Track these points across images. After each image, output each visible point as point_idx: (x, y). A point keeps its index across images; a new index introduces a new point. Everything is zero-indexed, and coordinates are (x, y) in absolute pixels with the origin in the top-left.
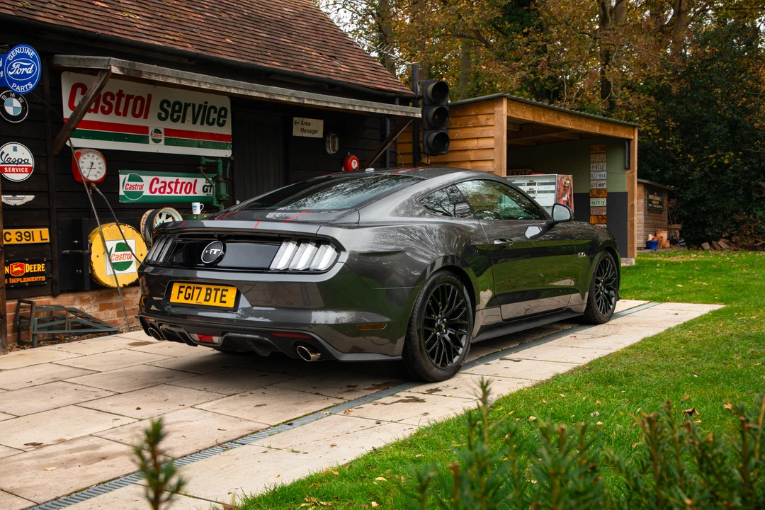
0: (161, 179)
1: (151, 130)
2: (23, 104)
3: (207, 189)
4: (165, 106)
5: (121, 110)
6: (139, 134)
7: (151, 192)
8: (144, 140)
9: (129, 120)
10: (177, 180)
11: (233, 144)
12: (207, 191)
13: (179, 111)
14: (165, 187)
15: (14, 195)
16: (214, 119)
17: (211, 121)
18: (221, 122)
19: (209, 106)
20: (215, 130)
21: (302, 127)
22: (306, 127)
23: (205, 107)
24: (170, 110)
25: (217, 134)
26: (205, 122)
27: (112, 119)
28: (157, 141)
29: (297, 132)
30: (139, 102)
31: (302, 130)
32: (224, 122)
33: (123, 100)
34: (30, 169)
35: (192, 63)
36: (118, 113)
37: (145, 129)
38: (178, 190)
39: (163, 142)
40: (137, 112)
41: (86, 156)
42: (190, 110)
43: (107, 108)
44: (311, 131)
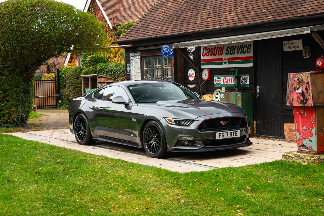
0: (227, 78)
1: (223, 59)
2: (193, 57)
3: (243, 81)
5: (215, 54)
6: (220, 61)
7: (224, 83)
8: (221, 64)
9: (217, 57)
10: (232, 78)
11: (253, 60)
12: (243, 82)
13: (233, 50)
14: (228, 81)
15: (192, 85)
16: (246, 51)
17: (244, 51)
18: (248, 51)
19: (244, 45)
20: (246, 55)
21: (289, 46)
22: (291, 46)
23: (243, 46)
24: (230, 50)
25: (247, 57)
26: (242, 53)
27: (212, 57)
28: (225, 63)
29: (286, 49)
30: (220, 49)
31: (289, 48)
32: (250, 51)
33: (216, 49)
34: (194, 77)
36: (214, 55)
37: (221, 59)
38: (232, 82)
39: (227, 63)
40: (219, 53)
41: (205, 71)
42: (236, 49)
43: (211, 54)
44: (294, 47)
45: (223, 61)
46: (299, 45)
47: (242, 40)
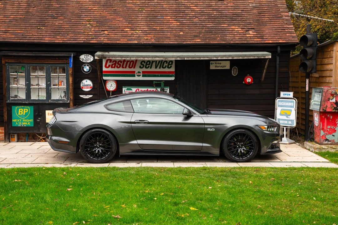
0: (140, 89)
1: (136, 72)
2: (90, 68)
4: (143, 63)
5: (124, 66)
6: (132, 74)
8: (134, 76)
9: (128, 69)
10: (147, 89)
11: (175, 75)
13: (149, 64)
15: (86, 95)
16: (166, 66)
17: (164, 67)
18: (169, 67)
20: (167, 70)
21: (216, 65)
22: (218, 65)
23: (162, 62)
24: (145, 64)
25: (167, 72)
26: (161, 67)
27: (121, 69)
28: (139, 76)
29: (212, 67)
30: (132, 63)
31: (216, 67)
32: (171, 66)
33: (125, 63)
34: (91, 87)
36: (123, 67)
37: (134, 72)
39: (141, 76)
40: (131, 66)
41: (109, 82)
42: (154, 64)
43: (119, 66)
44: (221, 67)
45: (136, 74)
46: (225, 65)
47: (198, 58)
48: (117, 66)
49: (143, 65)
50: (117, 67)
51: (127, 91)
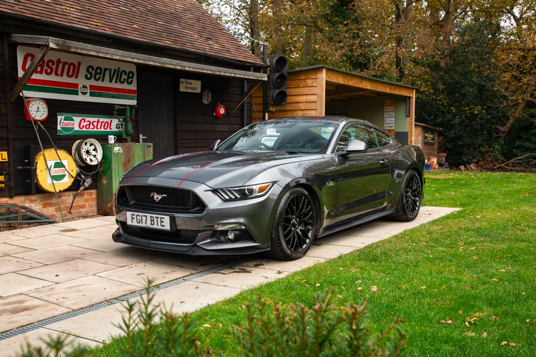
0: (87, 119)
1: (80, 86)
3: (119, 127)
4: (90, 70)
5: (59, 72)
6: (72, 89)
7: (80, 128)
8: (76, 93)
9: (65, 79)
10: (98, 120)
11: (138, 96)
13: (100, 73)
14: (89, 125)
16: (124, 79)
17: (122, 80)
18: (129, 81)
19: (121, 70)
20: (125, 86)
21: (186, 85)
22: (189, 86)
23: (119, 71)
24: (93, 72)
25: (127, 90)
26: (118, 81)
27: (53, 78)
28: (84, 93)
29: (182, 89)
30: (72, 67)
31: (186, 88)
32: (132, 81)
33: (61, 65)
35: (109, 41)
36: (57, 74)
37: (76, 86)
38: (99, 127)
39: (88, 94)
40: (70, 74)
41: (34, 103)
42: (107, 73)
43: (49, 71)
44: (192, 88)
45: (79, 89)
46: (196, 86)
48: (46, 71)
49: (91, 74)
50: (47, 73)
51: (65, 122)
